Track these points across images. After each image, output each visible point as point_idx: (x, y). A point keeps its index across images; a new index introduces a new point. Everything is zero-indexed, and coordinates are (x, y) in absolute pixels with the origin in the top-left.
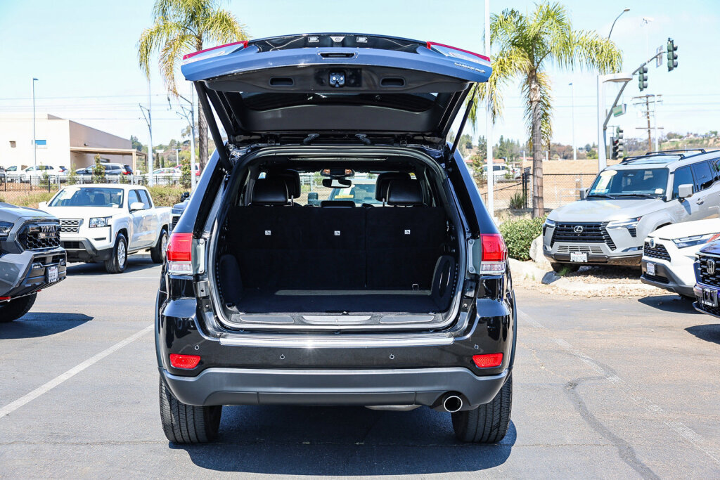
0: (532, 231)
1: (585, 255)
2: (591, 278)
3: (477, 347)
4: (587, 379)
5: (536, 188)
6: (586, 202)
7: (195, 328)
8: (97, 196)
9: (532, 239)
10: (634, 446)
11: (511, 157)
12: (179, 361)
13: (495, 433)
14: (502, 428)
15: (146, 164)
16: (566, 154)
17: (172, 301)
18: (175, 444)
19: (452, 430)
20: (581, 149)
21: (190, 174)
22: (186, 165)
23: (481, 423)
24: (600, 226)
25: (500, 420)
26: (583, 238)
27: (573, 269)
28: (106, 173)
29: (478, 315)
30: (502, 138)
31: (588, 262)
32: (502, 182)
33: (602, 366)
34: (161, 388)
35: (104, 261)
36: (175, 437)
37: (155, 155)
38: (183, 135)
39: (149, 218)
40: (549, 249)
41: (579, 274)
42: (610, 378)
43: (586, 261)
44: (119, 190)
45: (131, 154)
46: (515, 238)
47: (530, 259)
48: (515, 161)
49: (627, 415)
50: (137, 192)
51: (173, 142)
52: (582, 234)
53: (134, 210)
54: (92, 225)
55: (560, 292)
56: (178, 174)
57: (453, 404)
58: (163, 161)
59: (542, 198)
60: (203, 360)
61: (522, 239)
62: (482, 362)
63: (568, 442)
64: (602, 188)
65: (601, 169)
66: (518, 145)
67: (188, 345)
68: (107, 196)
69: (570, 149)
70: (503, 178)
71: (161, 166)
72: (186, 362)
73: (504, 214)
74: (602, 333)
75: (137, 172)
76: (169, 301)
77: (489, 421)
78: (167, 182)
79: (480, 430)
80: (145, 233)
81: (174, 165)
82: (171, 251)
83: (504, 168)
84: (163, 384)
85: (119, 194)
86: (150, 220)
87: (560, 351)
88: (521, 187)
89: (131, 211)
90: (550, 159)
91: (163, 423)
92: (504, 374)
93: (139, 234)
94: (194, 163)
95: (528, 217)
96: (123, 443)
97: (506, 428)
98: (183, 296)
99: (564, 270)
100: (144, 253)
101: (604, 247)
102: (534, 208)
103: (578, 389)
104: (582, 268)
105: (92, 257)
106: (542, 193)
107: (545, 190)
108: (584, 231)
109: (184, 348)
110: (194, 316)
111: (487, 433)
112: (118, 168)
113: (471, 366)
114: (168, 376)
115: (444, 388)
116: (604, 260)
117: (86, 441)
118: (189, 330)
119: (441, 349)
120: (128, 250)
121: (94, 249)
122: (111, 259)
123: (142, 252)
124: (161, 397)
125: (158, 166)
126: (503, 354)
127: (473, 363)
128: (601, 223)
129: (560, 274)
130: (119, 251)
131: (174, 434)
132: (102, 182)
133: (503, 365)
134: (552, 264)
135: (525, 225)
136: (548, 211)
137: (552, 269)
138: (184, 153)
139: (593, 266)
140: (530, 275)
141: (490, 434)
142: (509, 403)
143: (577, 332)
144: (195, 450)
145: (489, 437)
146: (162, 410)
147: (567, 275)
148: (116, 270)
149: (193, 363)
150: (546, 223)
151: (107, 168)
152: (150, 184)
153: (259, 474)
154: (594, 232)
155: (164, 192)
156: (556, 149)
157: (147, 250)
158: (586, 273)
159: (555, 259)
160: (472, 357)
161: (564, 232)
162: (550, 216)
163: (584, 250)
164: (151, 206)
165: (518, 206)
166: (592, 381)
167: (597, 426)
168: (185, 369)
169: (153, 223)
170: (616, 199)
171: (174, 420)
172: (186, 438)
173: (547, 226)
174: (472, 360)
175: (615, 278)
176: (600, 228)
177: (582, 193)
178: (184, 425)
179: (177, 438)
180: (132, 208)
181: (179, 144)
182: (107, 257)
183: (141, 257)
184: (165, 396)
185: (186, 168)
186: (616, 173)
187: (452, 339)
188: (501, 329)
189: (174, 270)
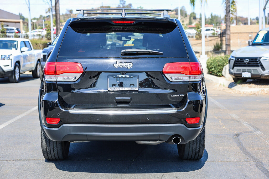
0: (224, 62)
1: (250, 74)
2: (253, 85)
3: (187, 114)
4: (245, 132)
5: (227, 40)
6: (251, 47)
7: (58, 106)
8: (4, 44)
9: (224, 66)
10: (263, 162)
11: (217, 23)
12: (50, 121)
13: (197, 155)
14: (200, 153)
15: (27, 27)
16: (245, 22)
17: (47, 93)
18: (48, 160)
19: (178, 154)
20: (253, 19)
21: (50, 33)
22: (49, 28)
23: (191, 150)
24: (257, 59)
25: (200, 149)
26: (249, 65)
27: (244, 81)
28: (7, 32)
29: (188, 100)
30: (212, 14)
31: (251, 77)
32: (211, 37)
33: (253, 127)
34: (41, 134)
35: (9, 77)
36: (48, 157)
37: (32, 23)
38: (46, 12)
39: (31, 55)
40: (232, 71)
41: (246, 83)
42: (256, 132)
43: (250, 77)
44: (16, 41)
45: (19, 22)
46: (215, 65)
47: (223, 76)
48: (219, 25)
49: (262, 149)
50: (24, 42)
51: (41, 16)
52: (248, 63)
53: (23, 51)
54: (2, 58)
55: (236, 92)
56: (44, 33)
57: (176, 141)
58: (36, 26)
59: (230, 45)
60: (62, 120)
61: (219, 66)
62: (190, 121)
63: (233, 160)
64: (259, 40)
65: (260, 30)
66: (220, 17)
67: (55, 114)
68: (9, 44)
69: (247, 19)
70: (211, 35)
71: (35, 28)
72: (53, 121)
73: (210, 53)
74: (255, 112)
75: (23, 32)
76: (45, 93)
77: (194, 149)
78: (38, 37)
79: (190, 154)
80: (29, 63)
81: (42, 28)
82: (46, 70)
83: (212, 30)
84: (42, 132)
85: (15, 43)
86: (31, 56)
87: (233, 120)
88: (219, 39)
89: (22, 52)
90: (236, 25)
91: (43, 151)
92: (201, 127)
93: (26, 63)
94: (53, 28)
95: (223, 55)
96: (23, 160)
97: (202, 153)
98: (52, 91)
99: (239, 81)
100: (28, 73)
101: (259, 69)
102: (226, 50)
103: (240, 137)
104: (248, 80)
105: (2, 75)
106: (230, 42)
107: (231, 41)
108: (249, 61)
109: (52, 115)
110: (57, 100)
111: (193, 155)
112: (13, 29)
113: (185, 123)
114: (45, 128)
115: (172, 133)
116: (259, 76)
117: (6, 159)
118: (55, 107)
119: (171, 115)
120: (21, 71)
121: (3, 71)
122: (12, 76)
123: (27, 73)
124: (41, 138)
125: (33, 29)
126: (200, 118)
127: (186, 122)
128: (258, 57)
129: (237, 83)
130: (16, 72)
131: (48, 156)
132: (5, 37)
133: (200, 123)
134: (233, 78)
135: (220, 59)
136: (232, 51)
137: (233, 81)
138: (47, 22)
139: (254, 79)
140: (222, 84)
141: (195, 156)
142: (204, 141)
143: (242, 111)
144: (57, 163)
145: (194, 157)
146: (42, 144)
147: (240, 84)
148: (14, 81)
149: (56, 122)
150: (230, 57)
151: (7, 30)
152: (30, 38)
153: (87, 173)
154: (255, 62)
155: (38, 42)
156: (240, 19)
157: (30, 72)
158: (250, 83)
159: (235, 76)
160: (185, 119)
161: (239, 62)
162: (233, 54)
163: (249, 71)
164: (31, 49)
165: (217, 49)
166: (247, 134)
167: (247, 153)
168: (53, 124)
169: (33, 58)
170: (266, 45)
171: (48, 149)
172: (53, 158)
173: (230, 59)
174: (185, 120)
175: (265, 85)
176: (257, 60)
177: (249, 42)
178: (52, 151)
179: (49, 157)
180: (22, 50)
181: (44, 17)
182: (10, 75)
183: (27, 75)
184: (43, 138)
185: (48, 30)
186: (266, 32)
187: (176, 111)
188: (199, 107)
189: (48, 79)
